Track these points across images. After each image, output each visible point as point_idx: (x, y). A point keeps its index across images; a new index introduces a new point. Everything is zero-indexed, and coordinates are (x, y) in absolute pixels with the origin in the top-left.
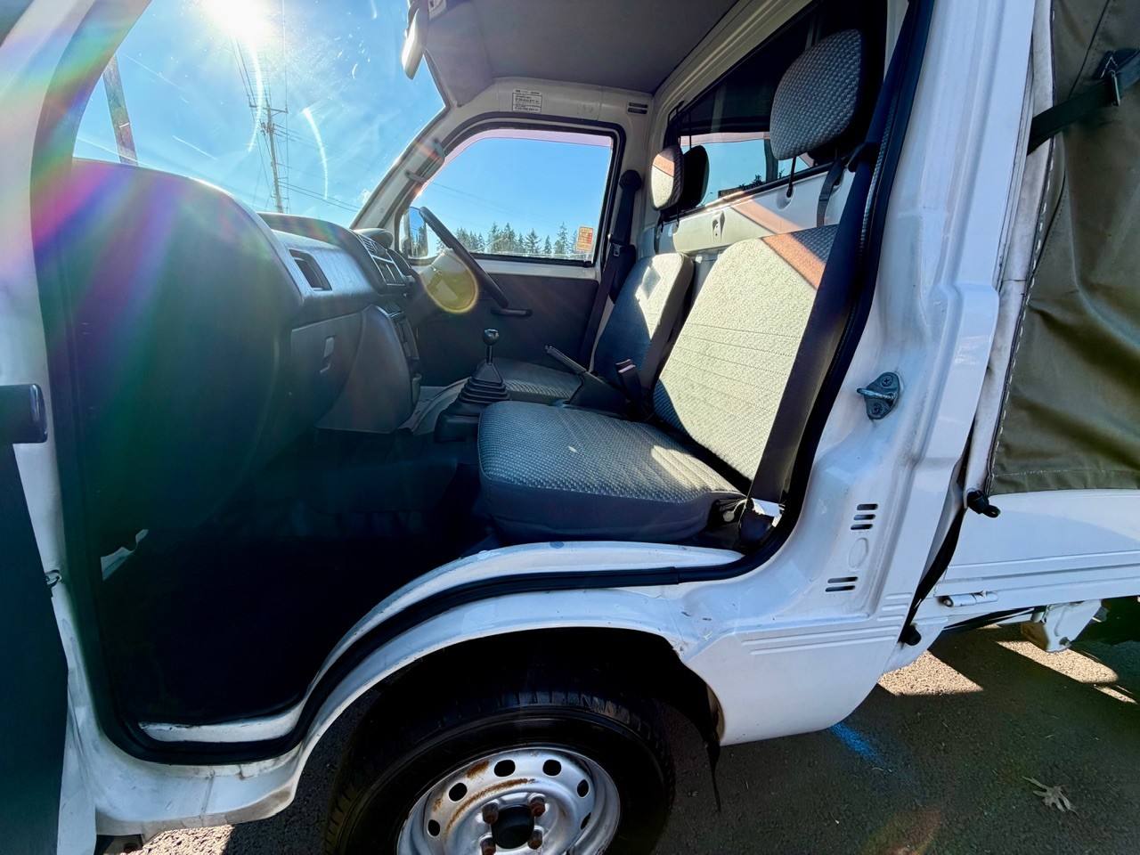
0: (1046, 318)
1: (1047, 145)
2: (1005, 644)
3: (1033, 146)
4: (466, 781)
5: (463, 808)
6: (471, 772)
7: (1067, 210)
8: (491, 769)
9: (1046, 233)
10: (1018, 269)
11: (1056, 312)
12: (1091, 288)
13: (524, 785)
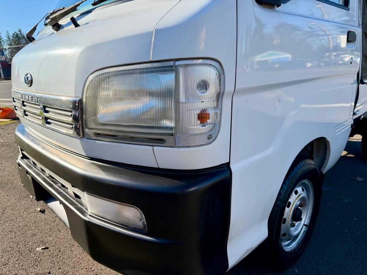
4: (290, 200)
5: (291, 208)
6: (290, 198)
8: (294, 194)
13: (301, 196)
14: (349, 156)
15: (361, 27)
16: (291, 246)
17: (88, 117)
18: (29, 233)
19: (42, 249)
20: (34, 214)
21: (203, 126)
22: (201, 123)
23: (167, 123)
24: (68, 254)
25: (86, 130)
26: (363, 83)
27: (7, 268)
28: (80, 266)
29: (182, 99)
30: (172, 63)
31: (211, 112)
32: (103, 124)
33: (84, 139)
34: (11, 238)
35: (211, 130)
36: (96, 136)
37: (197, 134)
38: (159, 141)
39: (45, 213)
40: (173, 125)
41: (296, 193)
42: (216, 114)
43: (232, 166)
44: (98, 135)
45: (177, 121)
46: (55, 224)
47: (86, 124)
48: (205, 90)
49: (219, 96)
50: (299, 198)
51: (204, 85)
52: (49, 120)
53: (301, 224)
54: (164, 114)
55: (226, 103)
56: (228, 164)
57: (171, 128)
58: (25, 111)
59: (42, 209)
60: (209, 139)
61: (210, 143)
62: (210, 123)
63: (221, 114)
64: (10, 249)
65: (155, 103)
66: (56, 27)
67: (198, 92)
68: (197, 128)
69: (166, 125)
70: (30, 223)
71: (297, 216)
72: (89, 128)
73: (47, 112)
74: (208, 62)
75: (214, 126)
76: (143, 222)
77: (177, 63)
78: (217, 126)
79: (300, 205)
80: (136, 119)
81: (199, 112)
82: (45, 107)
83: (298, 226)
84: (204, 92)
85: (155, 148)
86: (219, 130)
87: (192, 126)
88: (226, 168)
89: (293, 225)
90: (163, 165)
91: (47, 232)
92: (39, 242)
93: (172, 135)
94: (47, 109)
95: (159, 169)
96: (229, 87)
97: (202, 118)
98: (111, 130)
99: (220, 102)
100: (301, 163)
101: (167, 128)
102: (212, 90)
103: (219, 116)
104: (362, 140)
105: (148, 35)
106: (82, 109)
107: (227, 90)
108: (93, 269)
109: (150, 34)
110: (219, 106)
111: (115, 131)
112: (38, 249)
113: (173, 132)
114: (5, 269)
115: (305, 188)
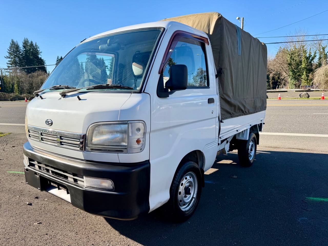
0: (221, 97)
1: (217, 78)
2: (218, 163)
3: (216, 78)
4: (182, 182)
5: (184, 186)
6: (182, 181)
7: (220, 85)
8: (185, 179)
9: (219, 88)
10: (218, 92)
11: (222, 97)
12: (224, 93)
13: (189, 181)
14: (233, 163)
15: (218, 94)
16: (186, 209)
17: (88, 141)
18: (25, 216)
19: (38, 224)
20: (24, 206)
21: (138, 145)
22: (137, 144)
23: (124, 144)
24: (56, 225)
25: (87, 148)
26: (222, 122)
27: (18, 234)
28: (65, 230)
29: (130, 135)
30: (127, 122)
31: (141, 140)
32: (95, 145)
33: (85, 152)
34: (13, 220)
35: (142, 146)
36: (91, 150)
37: (135, 148)
38: (121, 151)
39: (33, 205)
40: (127, 145)
41: (186, 178)
42: (143, 140)
43: (150, 162)
44: (92, 149)
45: (128, 143)
46: (42, 210)
47: (87, 145)
48: (139, 131)
49: (144, 134)
50: (188, 181)
51: (139, 130)
52: (62, 143)
53: (190, 196)
54: (123, 140)
55: (147, 136)
56: (149, 160)
57: (126, 146)
58: (42, 138)
59: (30, 203)
60: (141, 150)
61: (141, 152)
62: (141, 144)
63: (145, 140)
64: (15, 225)
65: (119, 136)
66: (63, 96)
67: (136, 132)
68: (136, 145)
69: (123, 145)
70: (24, 211)
71: (187, 191)
72: (88, 147)
73: (62, 139)
74: (140, 121)
75: (143, 145)
76: (113, 186)
77: (129, 122)
78: (144, 145)
79: (189, 186)
80: (111, 142)
81: (136, 139)
82: (61, 137)
83: (189, 198)
84: (139, 132)
85: (119, 154)
86: (145, 147)
87: (134, 145)
88: (148, 162)
89: (186, 197)
90: (122, 161)
91: (37, 215)
92: (34, 221)
93: (126, 148)
94: (62, 138)
95: (120, 163)
96: (148, 130)
97: (138, 142)
98: (99, 147)
99: (145, 136)
100: (187, 163)
101: (124, 146)
102: (142, 131)
103: (145, 141)
104: (238, 153)
105: (117, 111)
106: (85, 139)
107: (147, 131)
108: (74, 230)
109: (118, 111)
110: (145, 137)
111: (101, 147)
112: (35, 224)
113: (127, 147)
114: (16, 235)
115: (191, 176)
